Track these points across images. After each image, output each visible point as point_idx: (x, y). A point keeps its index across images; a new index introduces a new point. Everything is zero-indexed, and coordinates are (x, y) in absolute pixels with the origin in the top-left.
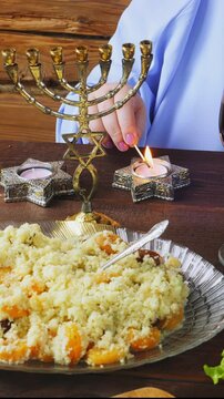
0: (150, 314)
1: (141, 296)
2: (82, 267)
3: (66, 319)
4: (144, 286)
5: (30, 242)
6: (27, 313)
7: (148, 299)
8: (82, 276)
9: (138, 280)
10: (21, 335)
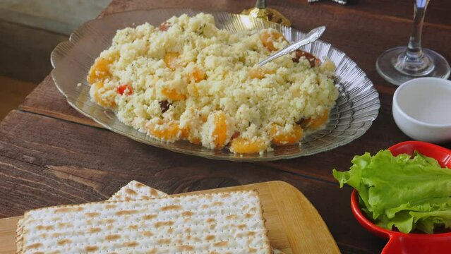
0: (294, 113)
1: (290, 95)
2: (242, 60)
3: (218, 108)
4: (294, 86)
5: (201, 31)
6: (185, 98)
7: (295, 99)
8: (240, 69)
9: (290, 79)
10: (176, 117)
